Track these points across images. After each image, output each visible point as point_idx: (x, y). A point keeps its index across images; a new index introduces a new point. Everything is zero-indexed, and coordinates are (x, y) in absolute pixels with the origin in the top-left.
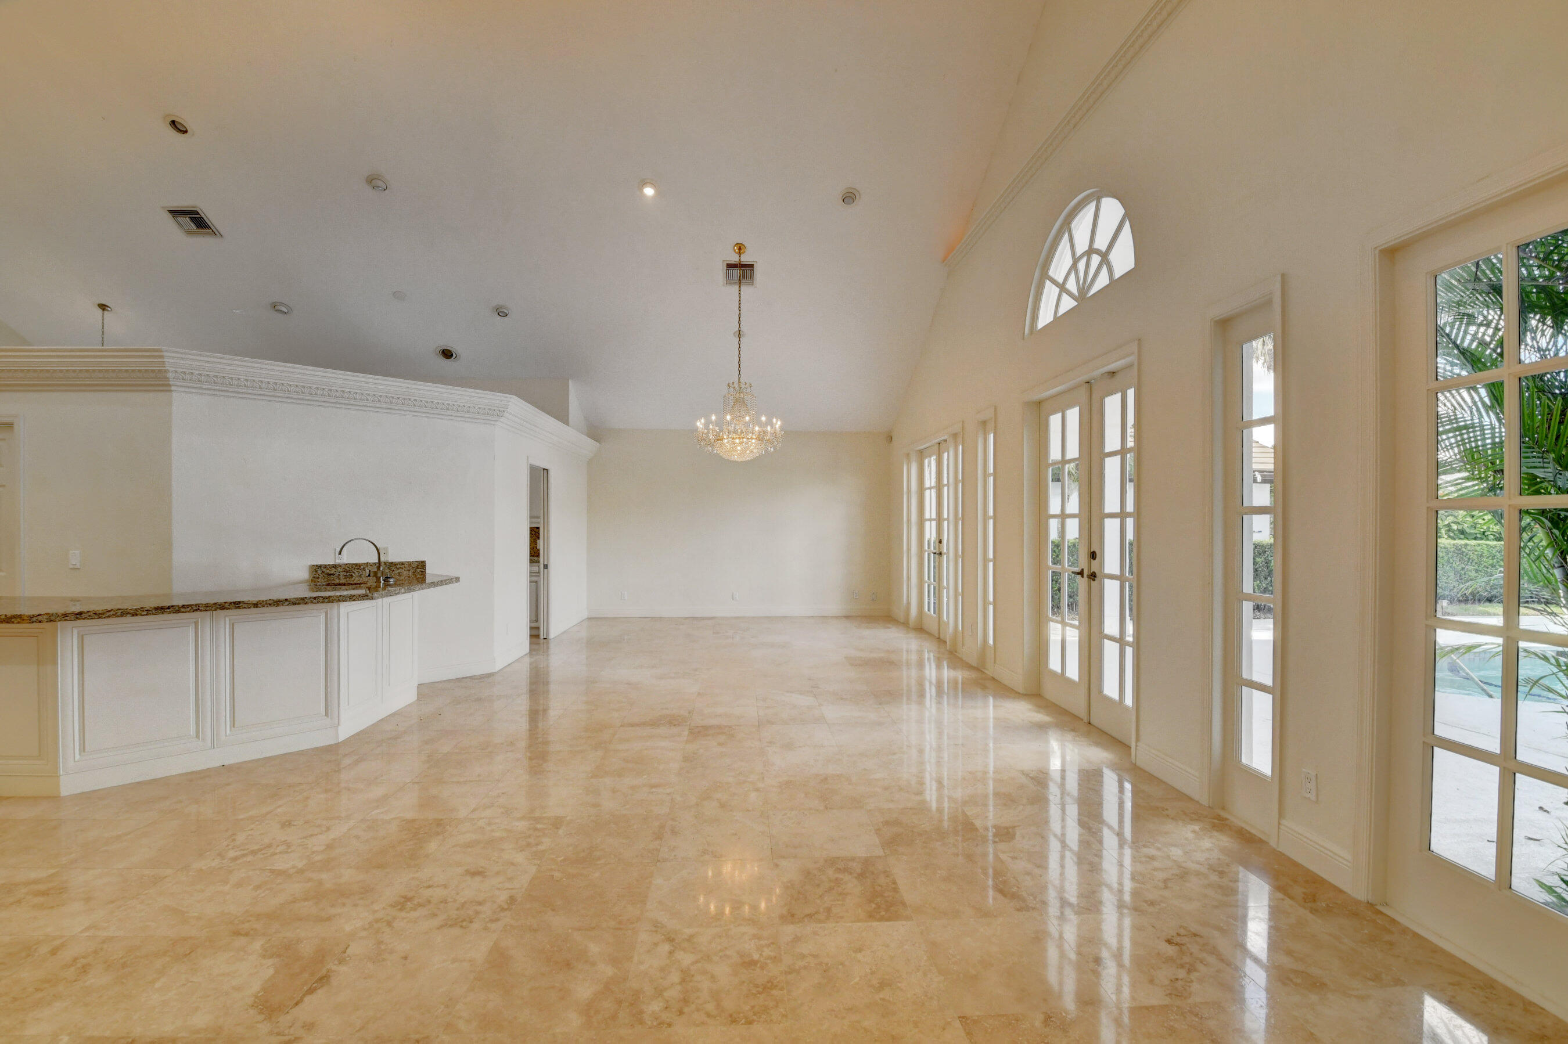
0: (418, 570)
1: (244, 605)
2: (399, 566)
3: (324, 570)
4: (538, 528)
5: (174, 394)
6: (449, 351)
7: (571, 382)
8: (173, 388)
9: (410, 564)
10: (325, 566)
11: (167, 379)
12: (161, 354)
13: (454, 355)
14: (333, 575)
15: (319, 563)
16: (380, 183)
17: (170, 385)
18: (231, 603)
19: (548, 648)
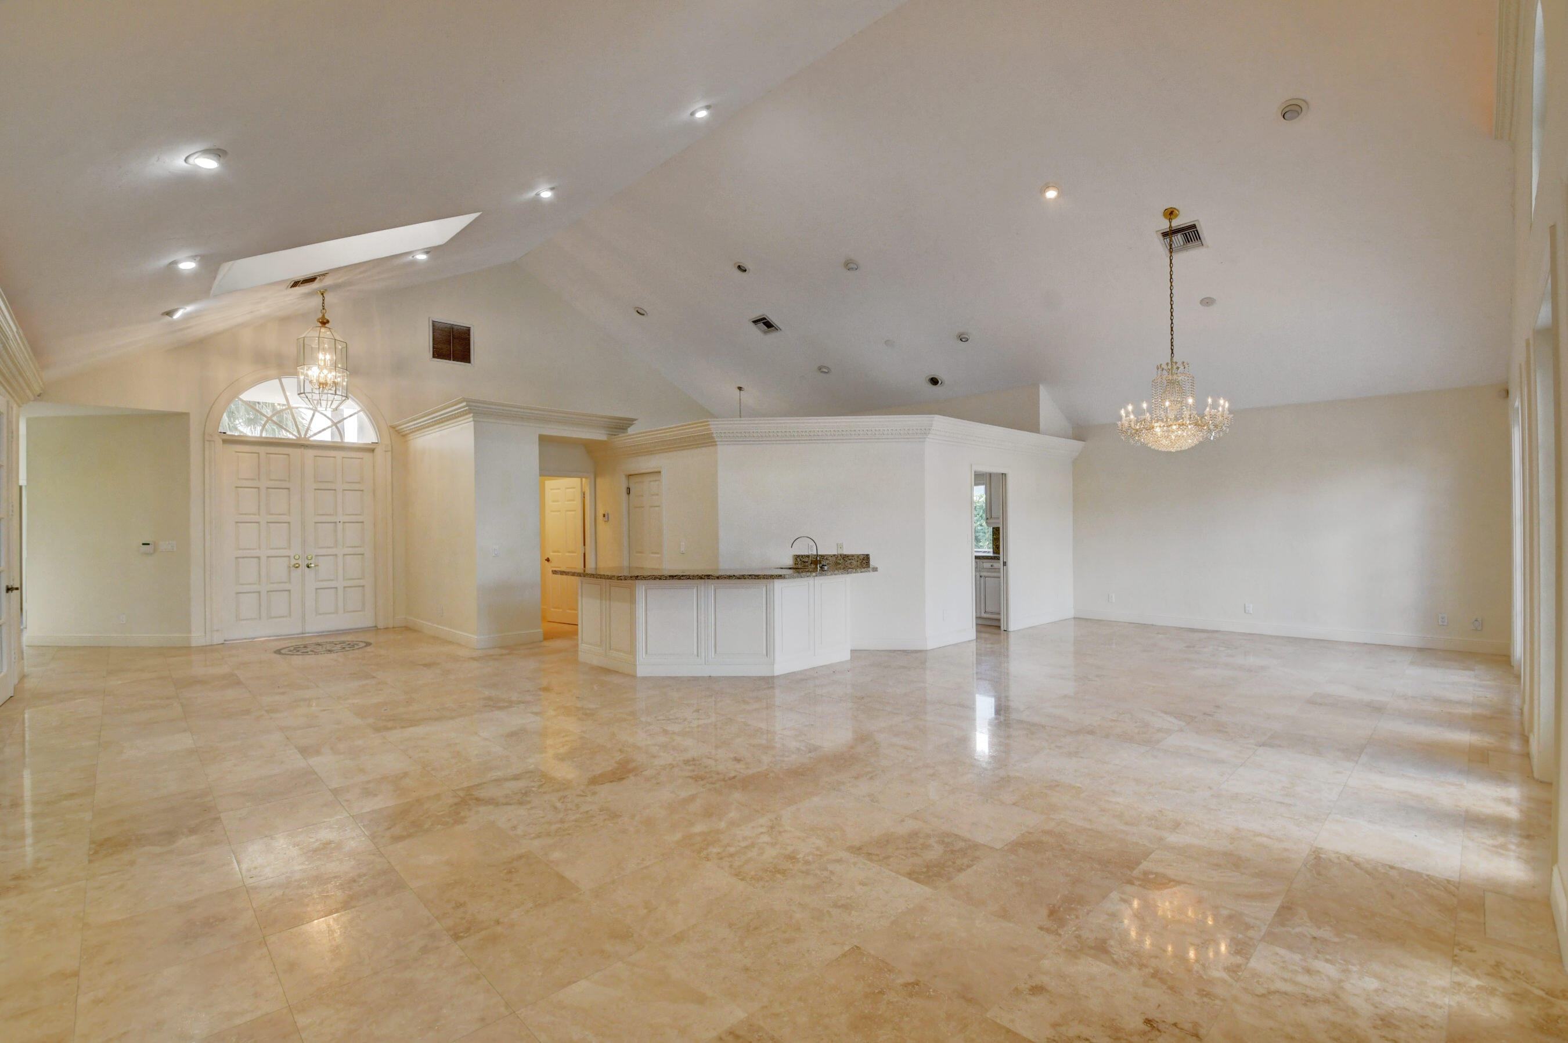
0: (864, 561)
1: (712, 577)
2: (850, 558)
3: (802, 559)
4: (999, 528)
5: (719, 446)
6: (935, 378)
7: (1042, 387)
8: (718, 443)
9: (858, 556)
10: (802, 556)
11: (713, 438)
12: (708, 423)
13: (940, 382)
14: (807, 562)
15: (798, 554)
16: (852, 266)
17: (715, 442)
18: (705, 576)
19: (1007, 638)
